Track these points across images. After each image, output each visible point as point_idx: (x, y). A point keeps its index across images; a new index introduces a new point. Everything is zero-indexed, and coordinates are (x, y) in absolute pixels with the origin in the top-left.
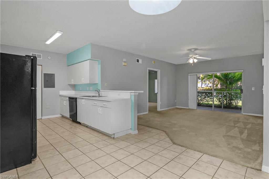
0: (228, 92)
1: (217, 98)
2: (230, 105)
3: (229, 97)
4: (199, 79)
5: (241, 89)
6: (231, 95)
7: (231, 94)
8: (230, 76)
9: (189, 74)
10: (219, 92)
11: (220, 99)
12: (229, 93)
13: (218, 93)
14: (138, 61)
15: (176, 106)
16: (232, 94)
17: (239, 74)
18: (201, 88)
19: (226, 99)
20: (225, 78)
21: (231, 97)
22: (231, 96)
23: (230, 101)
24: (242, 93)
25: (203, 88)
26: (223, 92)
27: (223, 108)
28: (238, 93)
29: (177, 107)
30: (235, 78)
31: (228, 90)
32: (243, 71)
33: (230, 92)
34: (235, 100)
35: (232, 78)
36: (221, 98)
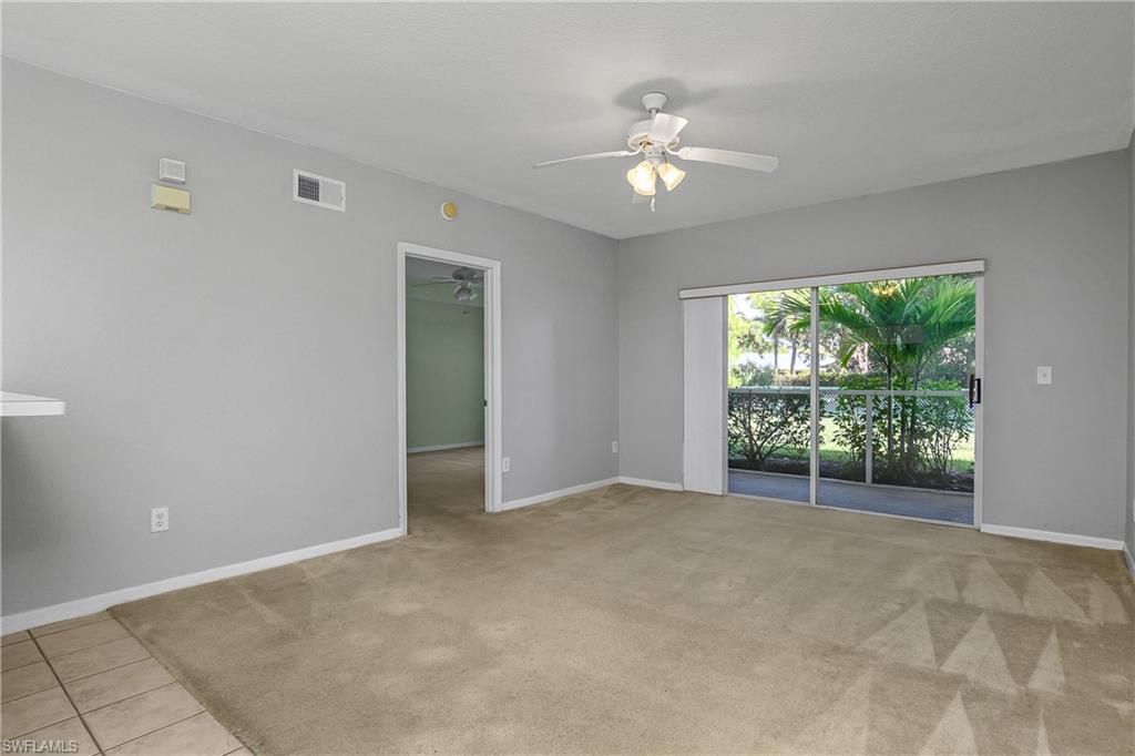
0: (900, 392)
1: (841, 427)
2: (908, 465)
3: (903, 422)
4: (784, 335)
5: (972, 376)
6: (915, 409)
7: (914, 404)
8: (909, 308)
9: (683, 294)
10: (854, 393)
11: (857, 428)
12: (901, 399)
13: (848, 397)
14: (309, 189)
15: (617, 474)
16: (920, 403)
17: (953, 298)
18: (789, 375)
19: (888, 432)
20: (884, 318)
21: (913, 422)
22: (913, 413)
23: (910, 443)
24: (975, 399)
25: (797, 373)
26: (872, 392)
27: (874, 481)
28: (949, 398)
29: (623, 480)
30: (933, 320)
31: (897, 381)
32: (982, 269)
33: (908, 394)
34: (934, 437)
35: (918, 317)
36: (863, 427)
